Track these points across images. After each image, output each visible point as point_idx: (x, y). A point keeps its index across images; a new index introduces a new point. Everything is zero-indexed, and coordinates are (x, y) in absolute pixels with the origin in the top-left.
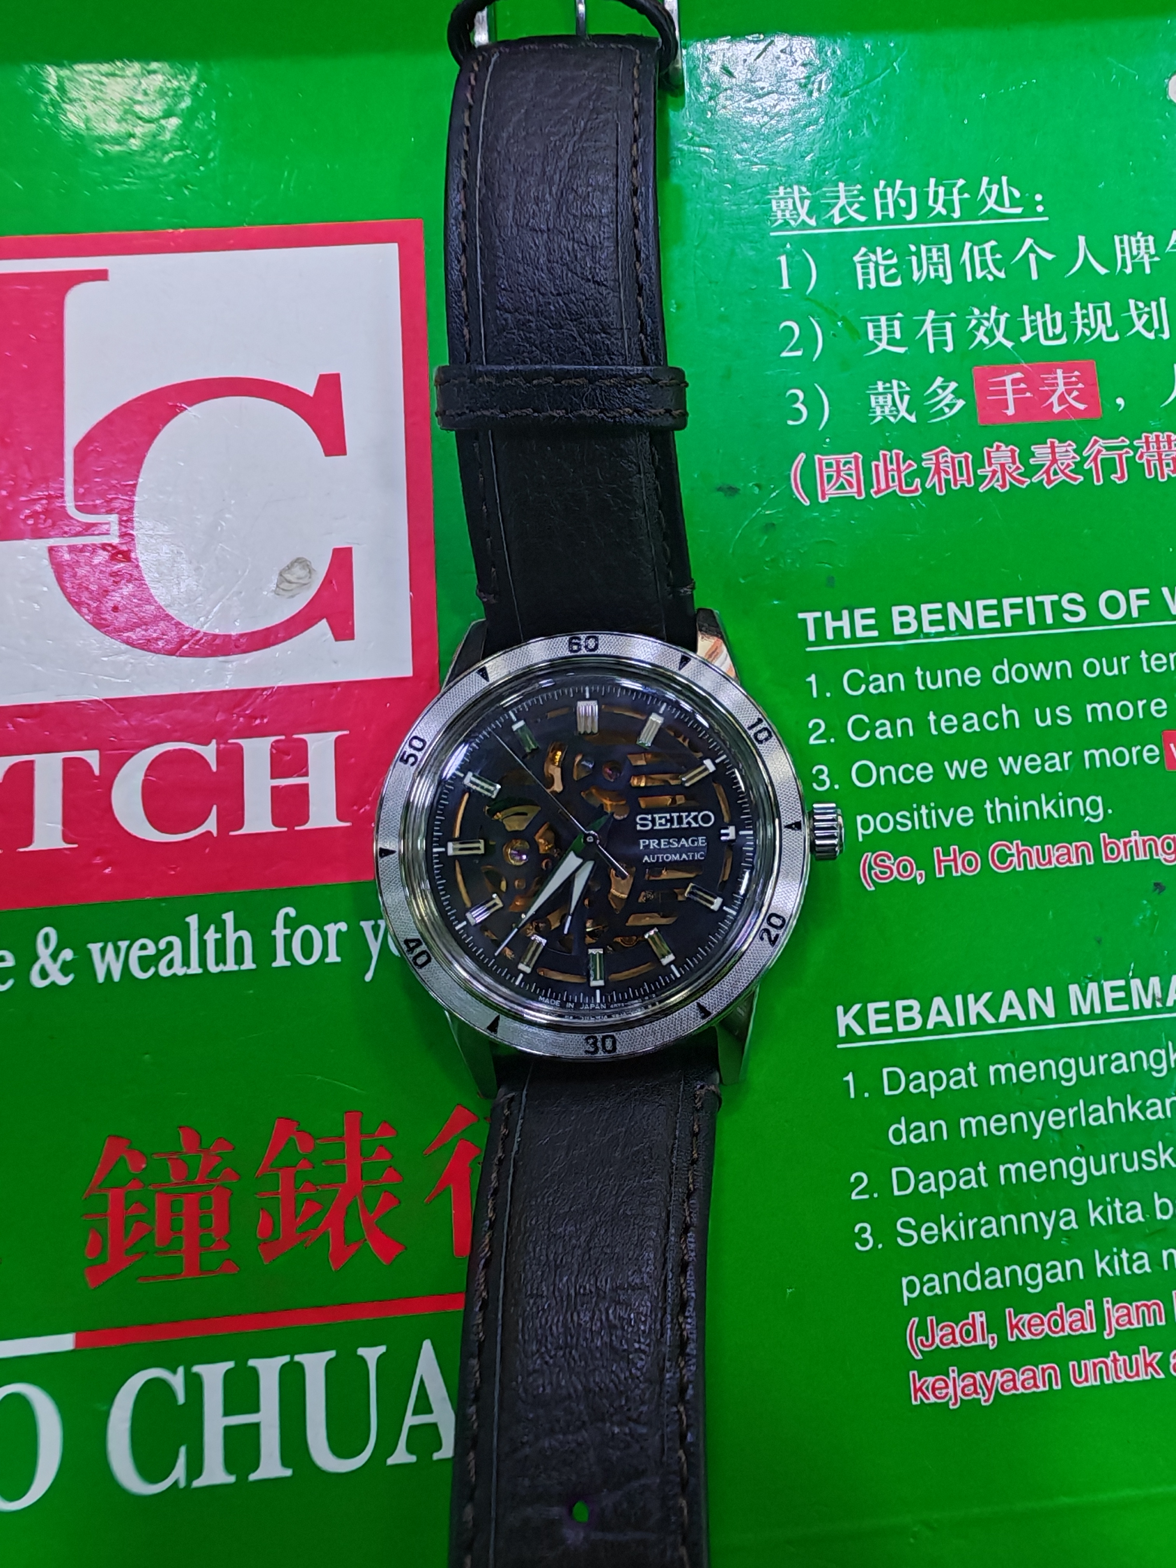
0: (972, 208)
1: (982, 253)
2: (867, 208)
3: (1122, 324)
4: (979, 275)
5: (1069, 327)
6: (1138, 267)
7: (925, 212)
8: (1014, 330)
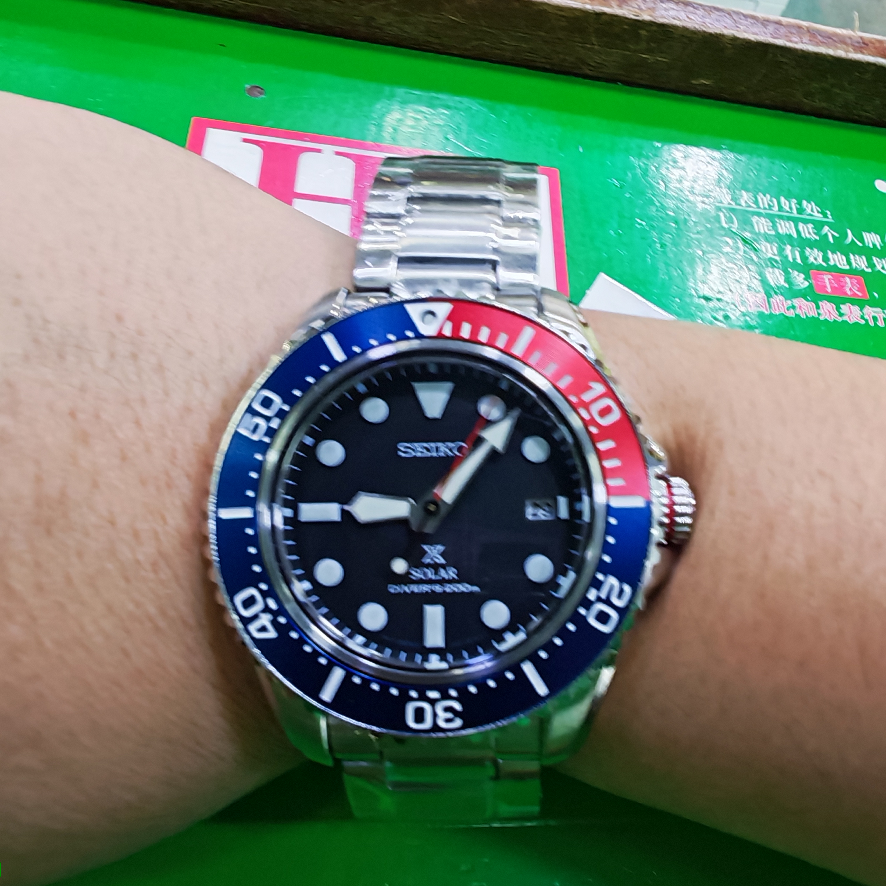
0: (801, 211)
1: (807, 228)
2: (756, 202)
3: (871, 265)
4: (808, 236)
5: (849, 263)
6: (874, 245)
7: (780, 208)
8: (826, 259)
